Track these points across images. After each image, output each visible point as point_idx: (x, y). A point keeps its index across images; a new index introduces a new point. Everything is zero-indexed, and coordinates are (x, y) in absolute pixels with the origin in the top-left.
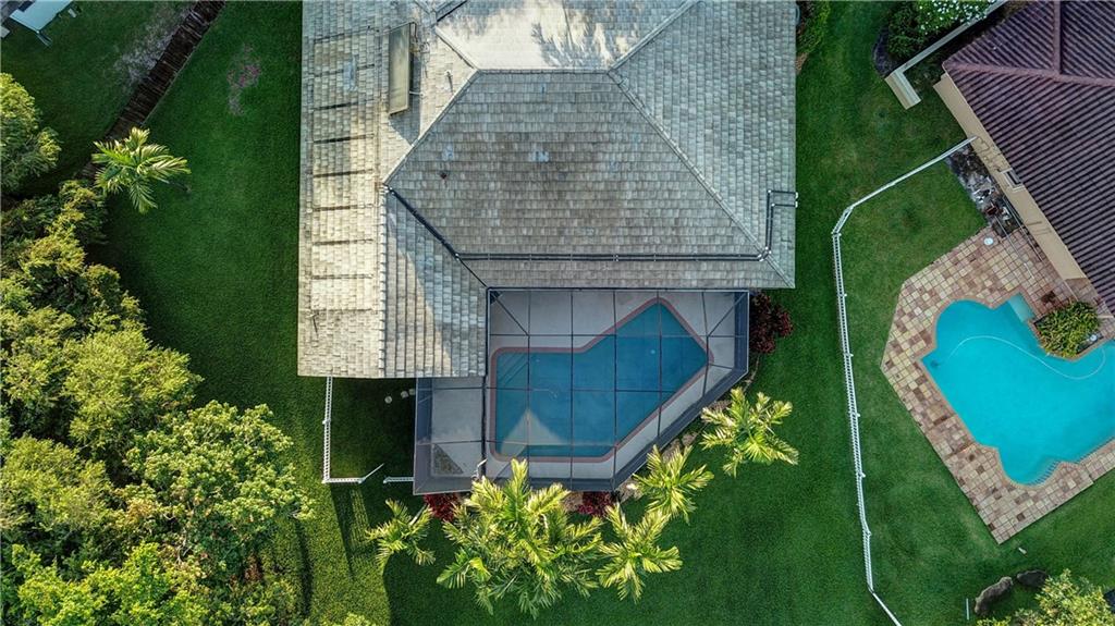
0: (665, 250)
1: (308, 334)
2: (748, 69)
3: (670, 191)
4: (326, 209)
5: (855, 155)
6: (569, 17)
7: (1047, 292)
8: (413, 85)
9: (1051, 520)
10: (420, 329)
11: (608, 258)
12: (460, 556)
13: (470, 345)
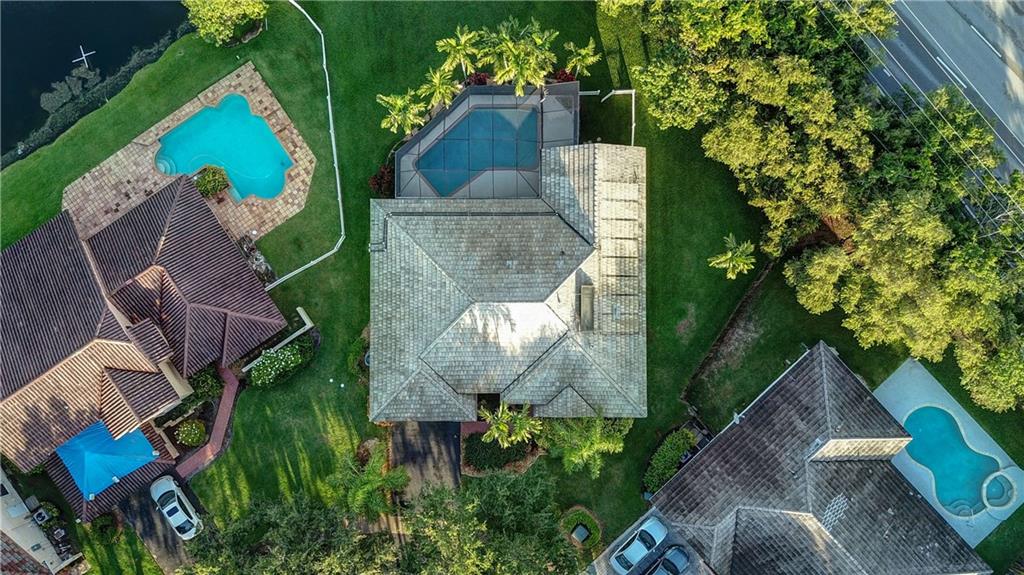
0: (442, 218)
1: (640, 170)
2: (398, 316)
3: (441, 247)
4: (630, 239)
5: (332, 281)
6: (496, 337)
7: (221, 204)
8: (579, 299)
9: (221, 74)
10: (576, 172)
11: (473, 214)
12: (547, 46)
13: (550, 165)
